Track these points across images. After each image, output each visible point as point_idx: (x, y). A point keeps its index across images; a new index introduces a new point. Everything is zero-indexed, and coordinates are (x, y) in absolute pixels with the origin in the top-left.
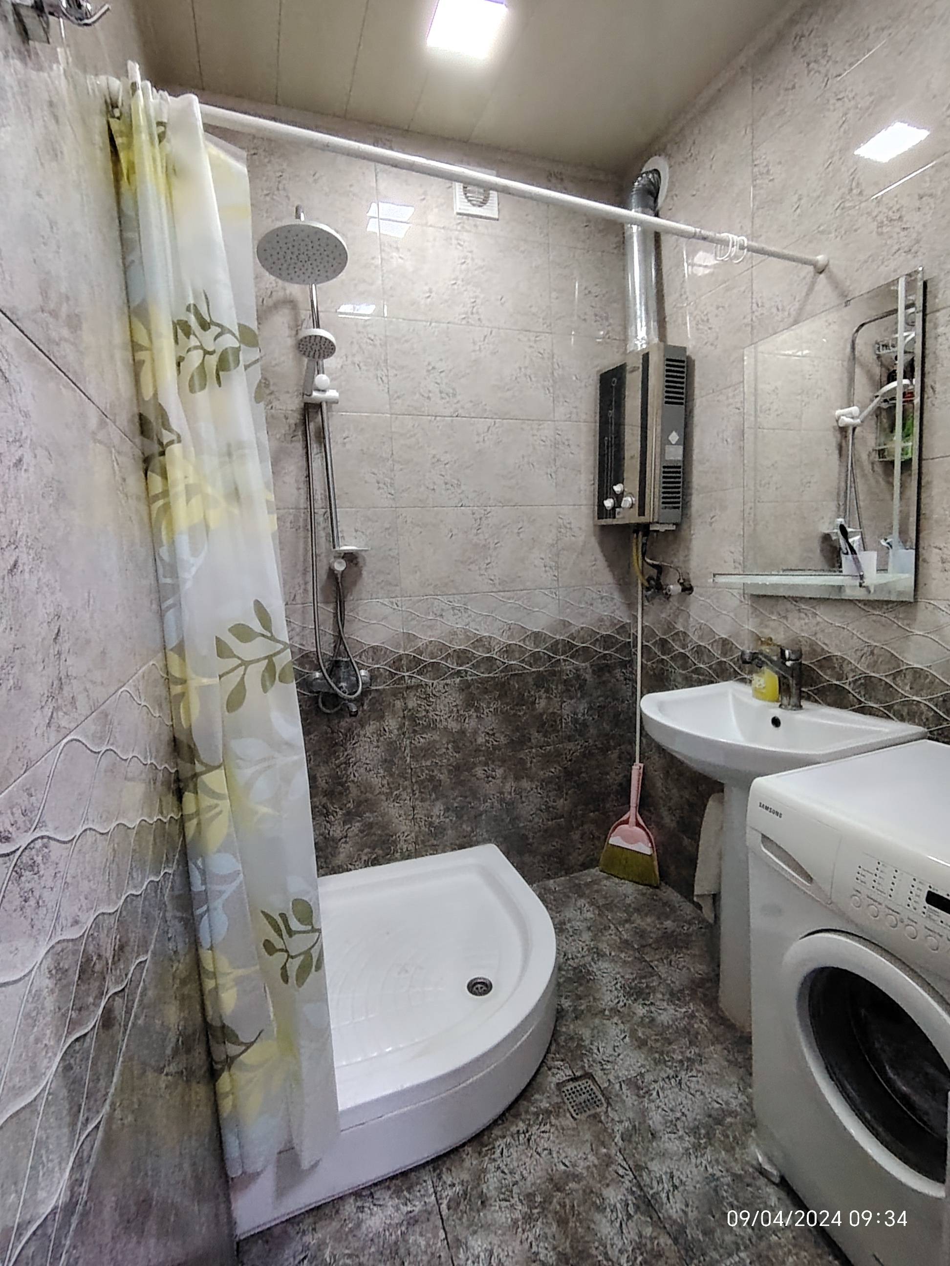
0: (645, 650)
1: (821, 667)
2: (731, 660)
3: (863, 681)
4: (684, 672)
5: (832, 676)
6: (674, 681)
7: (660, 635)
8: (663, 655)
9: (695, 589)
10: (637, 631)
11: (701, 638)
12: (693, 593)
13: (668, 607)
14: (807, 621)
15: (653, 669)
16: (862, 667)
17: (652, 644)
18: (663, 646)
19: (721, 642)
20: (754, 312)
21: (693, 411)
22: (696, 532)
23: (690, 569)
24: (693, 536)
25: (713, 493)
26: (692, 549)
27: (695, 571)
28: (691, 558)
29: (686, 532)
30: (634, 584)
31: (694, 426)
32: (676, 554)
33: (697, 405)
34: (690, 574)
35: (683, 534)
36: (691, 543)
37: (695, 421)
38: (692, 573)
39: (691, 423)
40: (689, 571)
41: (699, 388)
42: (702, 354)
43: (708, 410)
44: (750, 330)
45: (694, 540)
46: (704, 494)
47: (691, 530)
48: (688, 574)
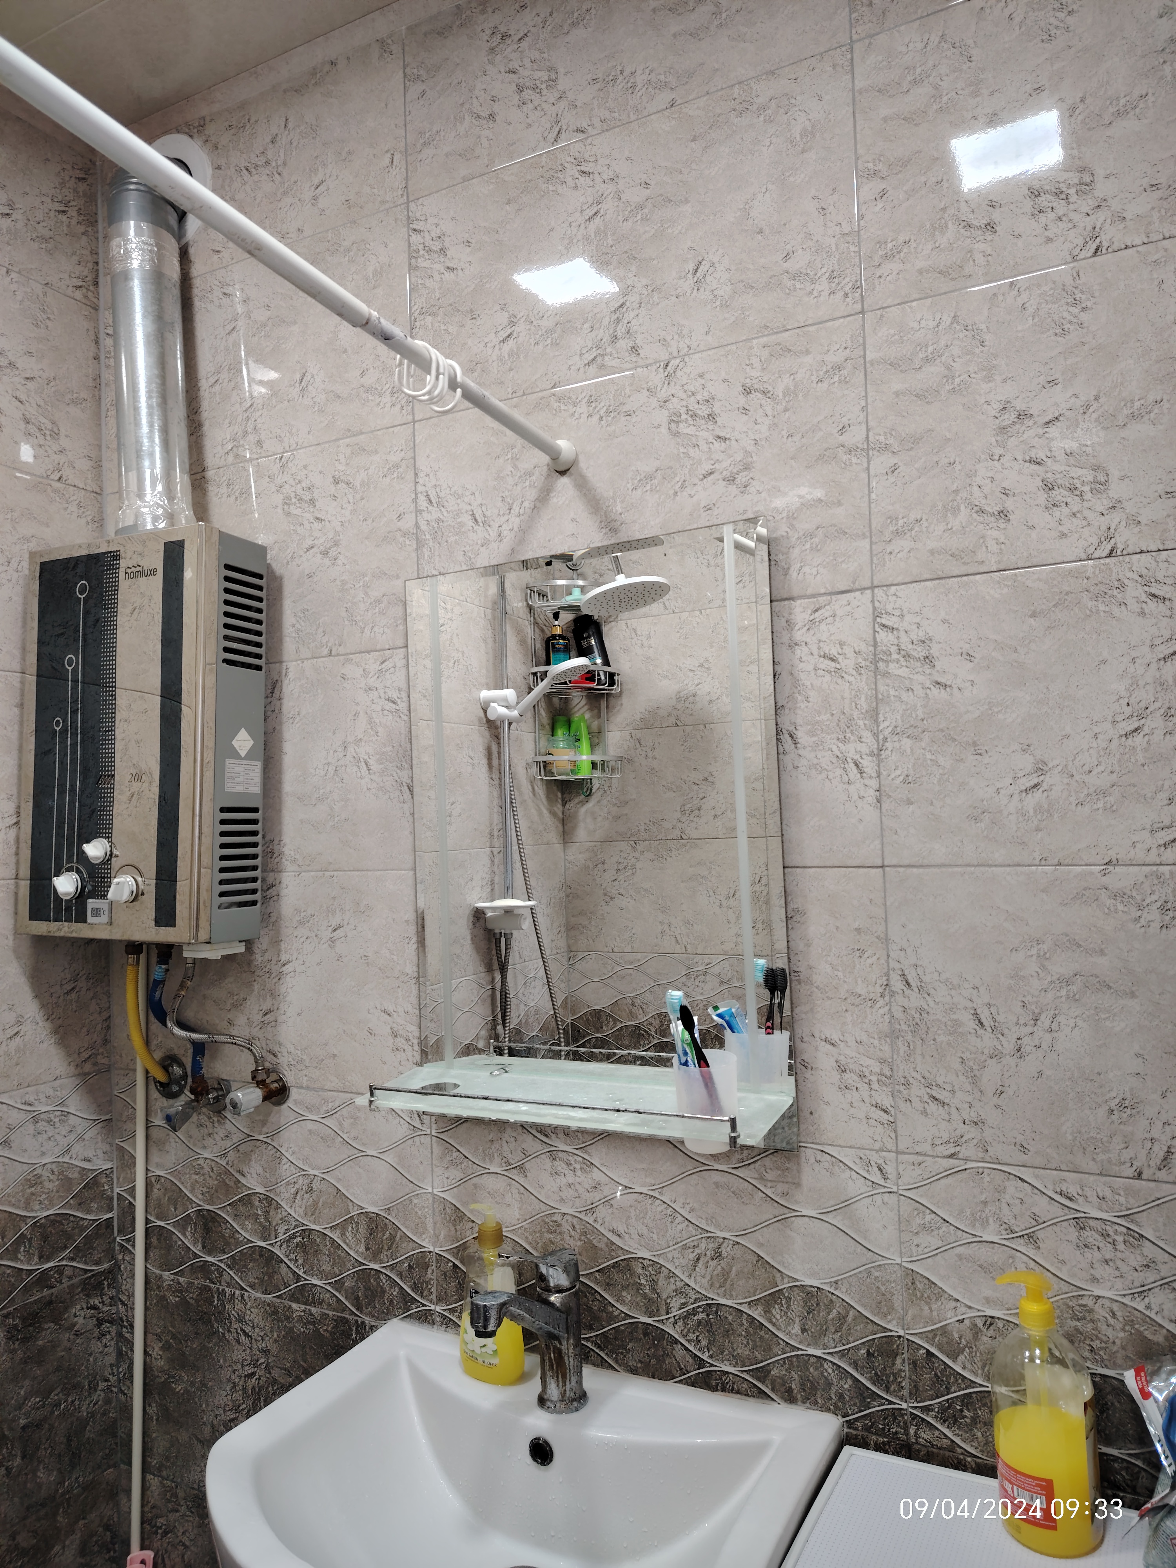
0: (154, 1240)
1: (608, 1286)
2: (392, 1267)
3: (702, 1316)
4: (268, 1298)
5: (635, 1305)
6: (241, 1320)
7: (198, 1200)
8: (209, 1253)
9: (294, 1094)
10: (132, 1191)
11: (313, 1210)
12: (290, 1103)
13: (222, 1133)
14: (570, 1179)
15: (179, 1290)
16: (699, 1283)
17: (176, 1224)
18: (207, 1230)
19: (363, 1221)
20: (421, 511)
21: (281, 686)
22: (294, 958)
23: (280, 1044)
24: (286, 967)
25: (335, 873)
26: (284, 997)
27: (292, 1049)
28: (281, 1019)
29: (267, 956)
30: (122, 1069)
31: (285, 720)
32: (241, 1005)
33: (291, 675)
34: (279, 1055)
35: (260, 959)
36: (281, 982)
37: (285, 709)
38: (286, 1054)
39: (277, 711)
40: (276, 1049)
41: (295, 638)
42: (301, 568)
43: (319, 691)
44: (415, 546)
45: (288, 976)
46: (312, 873)
47: (280, 951)
48: (275, 1055)
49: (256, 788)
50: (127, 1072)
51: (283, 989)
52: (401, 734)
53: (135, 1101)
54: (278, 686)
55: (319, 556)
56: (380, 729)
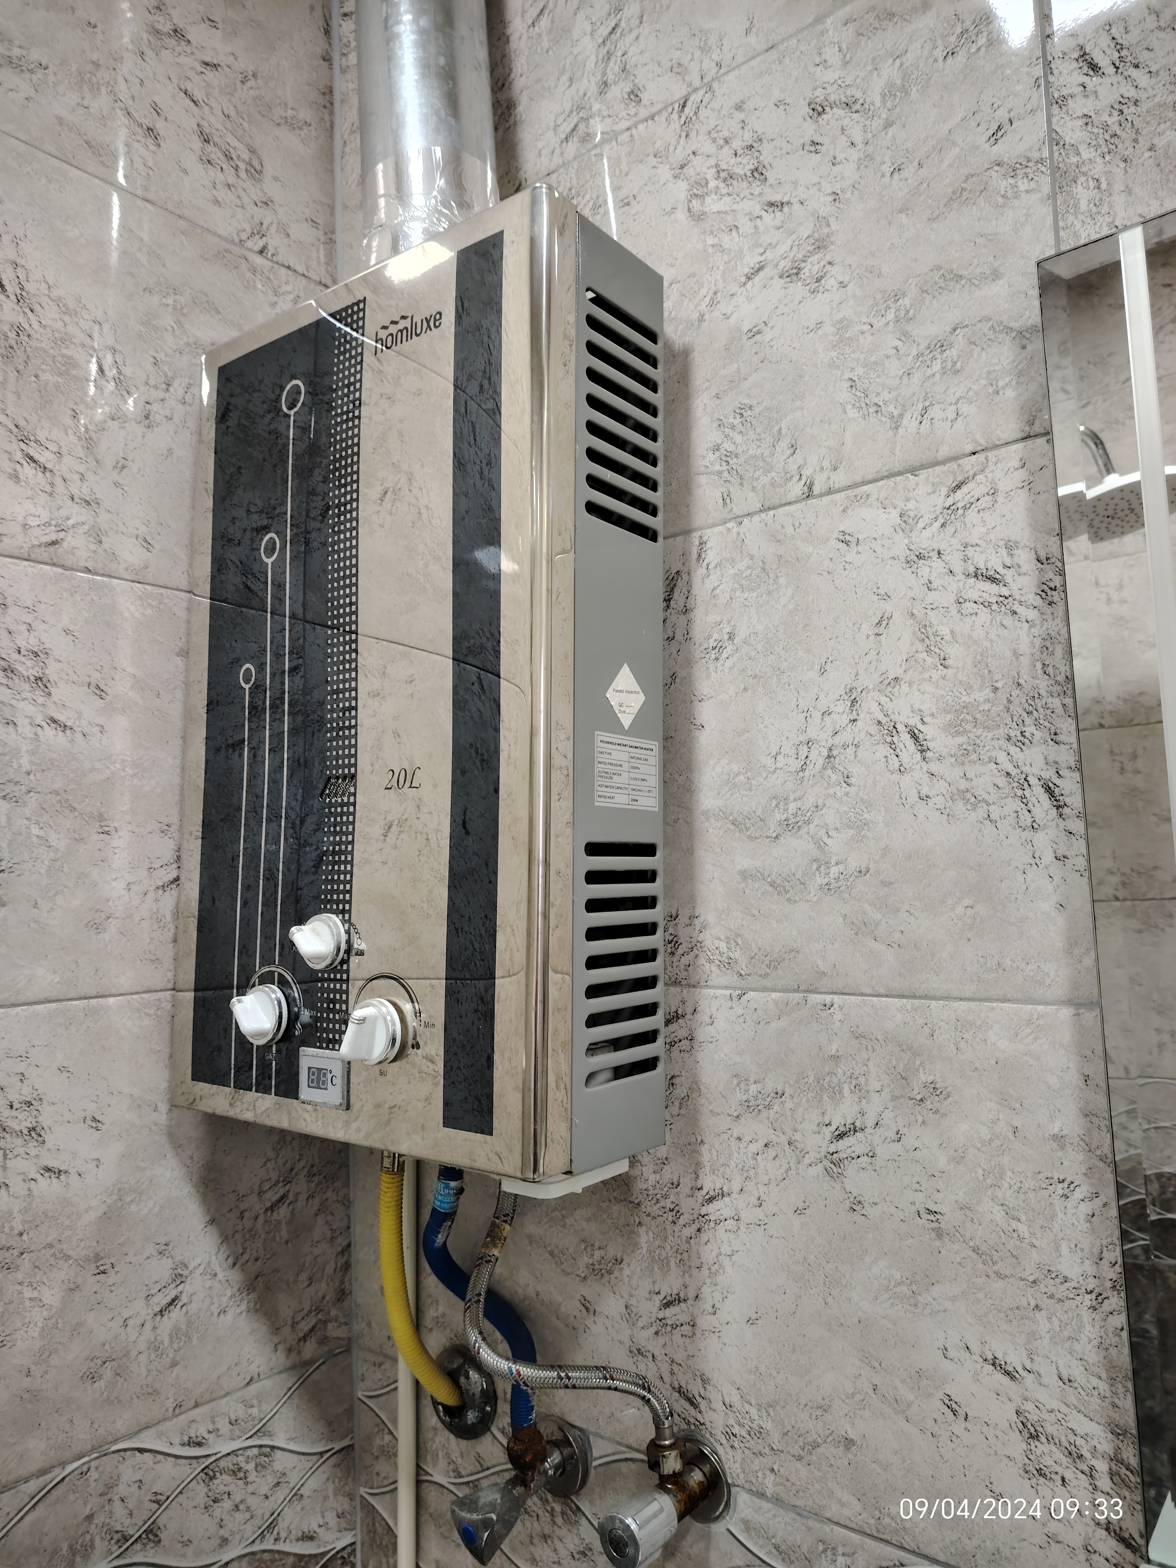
9: (743, 1505)
12: (732, 1524)
20: (1061, 102)
21: (689, 583)
22: (736, 1188)
23: (705, 1381)
24: (716, 1205)
25: (837, 999)
26: (712, 1275)
27: (734, 1398)
28: (705, 1322)
29: (669, 1173)
30: (372, 1351)
31: (698, 653)
32: (610, 1272)
33: (711, 556)
34: (703, 1405)
35: (652, 1178)
36: (704, 1237)
37: (698, 631)
38: (718, 1406)
39: (679, 637)
40: (695, 1388)
41: (720, 473)
42: (732, 320)
43: (782, 581)
44: (1046, 189)
45: (721, 1228)
46: (775, 995)
47: (698, 1165)
48: (691, 1402)
49: (650, 802)
50: (381, 1359)
51: (708, 1254)
52: (1016, 654)
53: (395, 1421)
54: (680, 583)
55: (779, 283)
56: (954, 651)
